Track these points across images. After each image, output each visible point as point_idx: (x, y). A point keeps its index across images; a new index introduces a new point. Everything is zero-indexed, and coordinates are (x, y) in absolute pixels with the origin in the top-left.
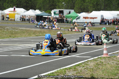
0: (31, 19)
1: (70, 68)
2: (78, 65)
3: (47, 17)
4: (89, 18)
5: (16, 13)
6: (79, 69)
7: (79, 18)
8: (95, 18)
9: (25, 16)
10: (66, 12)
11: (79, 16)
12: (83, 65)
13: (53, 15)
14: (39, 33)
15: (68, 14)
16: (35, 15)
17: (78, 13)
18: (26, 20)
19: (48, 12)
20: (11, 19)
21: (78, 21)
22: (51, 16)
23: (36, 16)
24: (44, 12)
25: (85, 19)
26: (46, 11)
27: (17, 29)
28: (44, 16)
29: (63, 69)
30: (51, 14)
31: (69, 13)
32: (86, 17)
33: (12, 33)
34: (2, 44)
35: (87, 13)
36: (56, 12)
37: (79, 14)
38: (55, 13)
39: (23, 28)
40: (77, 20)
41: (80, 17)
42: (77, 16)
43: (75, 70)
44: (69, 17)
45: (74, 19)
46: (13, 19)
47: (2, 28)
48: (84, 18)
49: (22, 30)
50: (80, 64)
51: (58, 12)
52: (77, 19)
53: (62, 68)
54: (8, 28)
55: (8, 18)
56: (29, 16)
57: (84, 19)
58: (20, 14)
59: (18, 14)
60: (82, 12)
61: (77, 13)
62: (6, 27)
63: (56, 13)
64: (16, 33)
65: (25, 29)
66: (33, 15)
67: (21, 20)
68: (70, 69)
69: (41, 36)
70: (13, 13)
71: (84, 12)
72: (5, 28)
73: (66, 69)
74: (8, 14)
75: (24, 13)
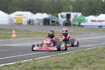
4: (97, 21)
8: (103, 21)
10: (74, 15)
13: (60, 17)
19: (55, 16)
22: (59, 19)
23: (43, 20)
24: (50, 15)
30: (58, 17)
35: (94, 16)
36: (63, 15)
37: (86, 17)
41: (87, 20)
42: (84, 20)
46: (20, 23)
48: (92, 21)
57: (92, 22)
58: (27, 18)
59: (25, 18)
61: (84, 16)
74: (15, 18)
75: (31, 16)
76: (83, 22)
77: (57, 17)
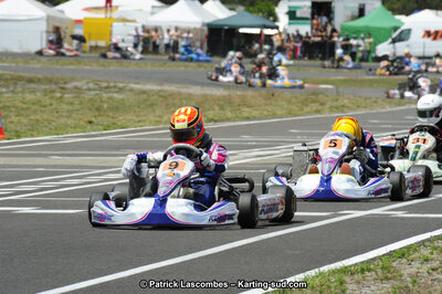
0: (182, 43)
1: (364, 268)
2: (402, 253)
3: (256, 31)
5: (115, 14)
6: (407, 270)
7: (403, 36)
9: (156, 30)
10: (345, 8)
11: (402, 28)
12: (425, 252)
13: (283, 21)
14: (222, 108)
15: (354, 18)
16: (204, 25)
17: (400, 14)
18: (162, 49)
19: (260, 11)
20: (93, 43)
21: (401, 49)
22: (277, 28)
23: (206, 29)
24: (241, 8)
25: (435, 39)
26: (252, 4)
27: (121, 90)
28: (242, 30)
29: (334, 272)
30: (276, 19)
31: (356, 13)
32: (437, 32)
33: (98, 109)
34: (56, 160)
36: (299, 8)
37: (402, 18)
38: (292, 15)
39: (148, 87)
40: (397, 44)
41: (409, 30)
42: (396, 29)
43: (387, 279)
44: (357, 33)
45: (381, 42)
46: (102, 43)
47: (53, 87)
48: (428, 34)
49: (144, 92)
50: (409, 247)
51: (310, 10)
52: (394, 41)
53: (325, 268)
54: (79, 84)
55: (81, 39)
56: (176, 29)
57: (429, 41)
58: (134, 21)
59: (125, 20)
60: (420, 8)
61: (395, 11)
62: (73, 80)
63: (298, 14)
64: (116, 109)
65: (156, 87)
66: (192, 26)
67: (140, 48)
68: (363, 271)
69: (228, 120)
70: (101, 15)
71: (431, 8)
72: (69, 86)
73: (344, 270)
74: (79, 22)
75: (152, 13)
76: (390, 40)
77: (271, 19)
